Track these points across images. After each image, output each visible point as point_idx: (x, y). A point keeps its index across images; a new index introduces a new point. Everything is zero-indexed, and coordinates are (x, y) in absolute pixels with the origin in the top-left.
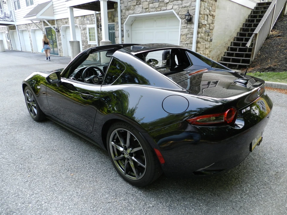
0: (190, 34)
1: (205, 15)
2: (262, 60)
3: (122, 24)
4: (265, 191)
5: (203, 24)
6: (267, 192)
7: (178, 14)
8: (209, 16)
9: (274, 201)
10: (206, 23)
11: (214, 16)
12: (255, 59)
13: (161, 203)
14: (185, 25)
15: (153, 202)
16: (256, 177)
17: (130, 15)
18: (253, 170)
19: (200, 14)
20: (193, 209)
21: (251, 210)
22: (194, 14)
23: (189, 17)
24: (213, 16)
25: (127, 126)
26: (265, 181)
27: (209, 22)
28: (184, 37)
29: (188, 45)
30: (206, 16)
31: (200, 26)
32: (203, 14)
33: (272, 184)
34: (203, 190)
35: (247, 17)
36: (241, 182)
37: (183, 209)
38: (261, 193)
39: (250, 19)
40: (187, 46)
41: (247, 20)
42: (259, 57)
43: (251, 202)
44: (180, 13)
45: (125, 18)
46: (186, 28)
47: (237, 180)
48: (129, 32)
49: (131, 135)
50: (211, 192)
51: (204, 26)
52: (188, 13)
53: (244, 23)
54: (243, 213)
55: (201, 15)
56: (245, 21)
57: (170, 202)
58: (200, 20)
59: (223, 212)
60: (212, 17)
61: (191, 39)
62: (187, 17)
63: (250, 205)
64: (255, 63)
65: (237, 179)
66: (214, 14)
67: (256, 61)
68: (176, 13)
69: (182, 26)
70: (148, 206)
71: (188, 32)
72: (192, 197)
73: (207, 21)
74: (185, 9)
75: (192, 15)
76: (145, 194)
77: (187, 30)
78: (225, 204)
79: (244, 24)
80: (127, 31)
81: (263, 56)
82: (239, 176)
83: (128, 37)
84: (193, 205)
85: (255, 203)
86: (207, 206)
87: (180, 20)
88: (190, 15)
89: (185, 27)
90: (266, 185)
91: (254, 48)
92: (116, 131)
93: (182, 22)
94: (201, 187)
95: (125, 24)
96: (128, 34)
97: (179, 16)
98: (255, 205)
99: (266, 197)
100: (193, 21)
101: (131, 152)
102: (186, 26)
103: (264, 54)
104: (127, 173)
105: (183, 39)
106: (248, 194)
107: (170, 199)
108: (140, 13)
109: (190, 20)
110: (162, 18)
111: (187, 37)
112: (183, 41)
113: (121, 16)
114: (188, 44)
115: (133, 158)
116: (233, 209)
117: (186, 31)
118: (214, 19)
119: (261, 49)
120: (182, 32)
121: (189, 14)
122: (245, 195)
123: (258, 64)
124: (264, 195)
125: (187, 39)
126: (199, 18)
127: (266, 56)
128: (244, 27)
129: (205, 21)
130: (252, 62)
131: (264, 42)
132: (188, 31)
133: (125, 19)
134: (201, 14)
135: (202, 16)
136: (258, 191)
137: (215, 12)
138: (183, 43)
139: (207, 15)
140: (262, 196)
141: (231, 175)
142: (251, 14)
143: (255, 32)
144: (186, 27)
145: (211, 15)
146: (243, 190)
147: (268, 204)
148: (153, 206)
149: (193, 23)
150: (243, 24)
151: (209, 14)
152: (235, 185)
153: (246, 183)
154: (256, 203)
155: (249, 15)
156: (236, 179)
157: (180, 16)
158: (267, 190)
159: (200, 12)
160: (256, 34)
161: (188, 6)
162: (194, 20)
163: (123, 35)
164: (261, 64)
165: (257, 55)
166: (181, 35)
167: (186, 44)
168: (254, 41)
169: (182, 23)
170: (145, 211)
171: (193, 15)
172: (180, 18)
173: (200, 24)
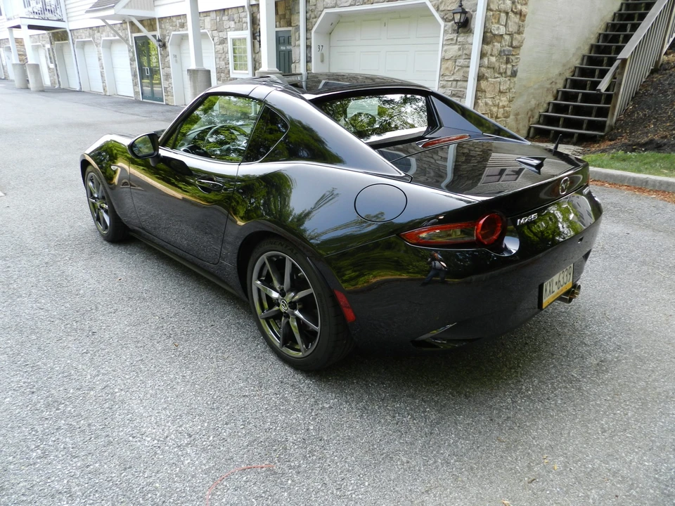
0: (464, 57)
1: (500, 11)
2: (635, 123)
3: (308, 30)
4: (566, 392)
5: (495, 35)
6: (570, 395)
7: (438, 10)
8: (511, 14)
9: (579, 413)
10: (502, 30)
11: (525, 16)
12: (617, 120)
13: (346, 402)
14: (452, 36)
15: (332, 401)
16: (555, 366)
17: (326, 11)
18: (553, 355)
19: (489, 9)
20: (410, 417)
21: (528, 424)
22: (474, 9)
23: (463, 16)
24: (521, 14)
25: (284, 246)
26: (572, 376)
27: (511, 30)
28: (450, 63)
29: (459, 83)
30: (503, 15)
31: (489, 40)
32: (497, 11)
33: (585, 382)
34: (437, 384)
35: (608, 18)
36: (521, 374)
37: (390, 415)
38: (556, 396)
39: (615, 22)
40: (456, 87)
41: (610, 25)
42: (629, 116)
43: (531, 410)
44: (442, 8)
45: (316, 17)
46: (456, 44)
47: (513, 371)
48: (325, 51)
49: (293, 265)
50: (452, 390)
51: (498, 38)
52: (461, 6)
53: (600, 32)
54: (510, 429)
55: (491, 13)
56: (603, 26)
57: (367, 402)
58: (487, 25)
59: (468, 424)
60: (518, 16)
61: (465, 69)
62: (457, 17)
63: (527, 416)
64: (618, 129)
65: (514, 369)
66: (524, 9)
67: (621, 126)
68: (434, 6)
69: (445, 38)
70: (320, 406)
71: (460, 53)
72: (413, 396)
73: (505, 26)
75: (471, 11)
76: (318, 386)
77: (456, 47)
78: (478, 411)
79: (600, 34)
80: (320, 47)
81: (638, 113)
82: (518, 363)
83: (322, 61)
84: (411, 409)
85: (540, 413)
86: (439, 413)
87: (442, 23)
88: (464, 12)
89: (452, 39)
90: (571, 383)
91: (617, 94)
92: (264, 257)
93: (446, 28)
94: (435, 379)
95: (315, 32)
96: (322, 55)
97: (440, 15)
98: (538, 417)
99: (565, 403)
100: (472, 26)
101: (294, 300)
102: (455, 38)
103: (642, 109)
104: (284, 343)
105: (447, 68)
106: (529, 397)
107: (366, 397)
108: (351, 5)
109: (464, 25)
110: (400, 18)
111: (457, 64)
112: (448, 73)
113: (307, 13)
114: (457, 81)
115: (297, 312)
116: (492, 420)
117: (454, 50)
118: (523, 21)
119: (637, 97)
120: (446, 51)
121: (463, 9)
122: (522, 398)
123: (626, 132)
124: (562, 399)
125: (457, 68)
126: (487, 19)
127: (645, 115)
128: (600, 44)
129: (501, 27)
130: (612, 129)
131: (644, 80)
132: (459, 49)
133: (315, 20)
134: (491, 10)
135: (493, 15)
136: (552, 392)
137: (526, 4)
138: (446, 78)
139: (507, 13)
140: (557, 401)
141: (502, 362)
142: (620, 10)
143: (621, 56)
144: (454, 42)
145: (515, 13)
146: (521, 389)
147: (566, 415)
148: (331, 407)
149: (471, 32)
150: (597, 35)
151: (512, 11)
152: (506, 379)
153: (531, 377)
154: (542, 413)
155: (615, 14)
156: (511, 368)
157: (442, 13)
158: (572, 392)
159: (488, 5)
160: (624, 61)
162: (474, 24)
163: (311, 58)
164: (631, 133)
165: (625, 112)
166: (443, 59)
167: (454, 80)
168: (617, 76)
169: (445, 31)
170: (313, 414)
171: (473, 11)
172: (443, 18)
173: (489, 35)
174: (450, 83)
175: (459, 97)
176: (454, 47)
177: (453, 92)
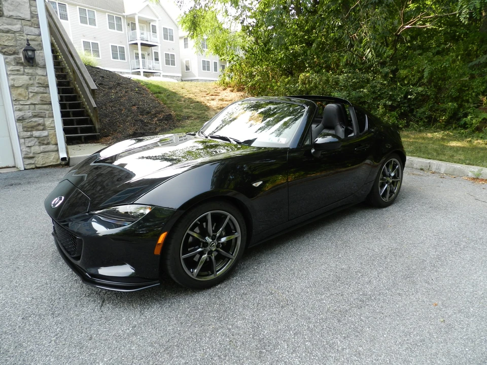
0: (37, 85)
14: (18, 68)
28: (20, 90)
29: (37, 106)
40: (35, 109)
46: (23, 74)
52: (29, 45)
61: (41, 95)
69: (9, 69)
71: (31, 82)
74: (8, 34)
77: (26, 77)
89: (18, 70)
93: (7, 61)
100: (38, 62)
102: (21, 70)
105: (20, 94)
109: (30, 60)
111: (30, 91)
112: (22, 99)
114: (35, 104)
117: (23, 80)
120: (13, 80)
125: (31, 95)
132: (30, 79)
138: (21, 103)
144: (21, 73)
149: (36, 66)
161: (15, 32)
166: (12, 87)
167: (31, 104)
169: (7, 63)
174: (28, 106)
175: (41, 117)
176: (22, 77)
177: (35, 114)
